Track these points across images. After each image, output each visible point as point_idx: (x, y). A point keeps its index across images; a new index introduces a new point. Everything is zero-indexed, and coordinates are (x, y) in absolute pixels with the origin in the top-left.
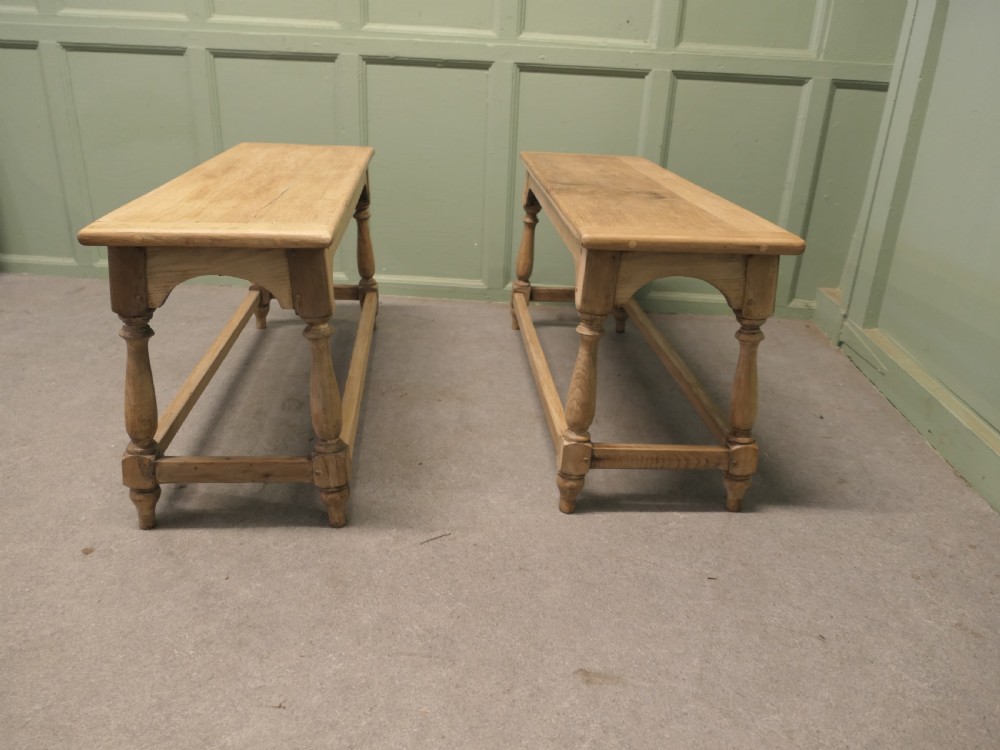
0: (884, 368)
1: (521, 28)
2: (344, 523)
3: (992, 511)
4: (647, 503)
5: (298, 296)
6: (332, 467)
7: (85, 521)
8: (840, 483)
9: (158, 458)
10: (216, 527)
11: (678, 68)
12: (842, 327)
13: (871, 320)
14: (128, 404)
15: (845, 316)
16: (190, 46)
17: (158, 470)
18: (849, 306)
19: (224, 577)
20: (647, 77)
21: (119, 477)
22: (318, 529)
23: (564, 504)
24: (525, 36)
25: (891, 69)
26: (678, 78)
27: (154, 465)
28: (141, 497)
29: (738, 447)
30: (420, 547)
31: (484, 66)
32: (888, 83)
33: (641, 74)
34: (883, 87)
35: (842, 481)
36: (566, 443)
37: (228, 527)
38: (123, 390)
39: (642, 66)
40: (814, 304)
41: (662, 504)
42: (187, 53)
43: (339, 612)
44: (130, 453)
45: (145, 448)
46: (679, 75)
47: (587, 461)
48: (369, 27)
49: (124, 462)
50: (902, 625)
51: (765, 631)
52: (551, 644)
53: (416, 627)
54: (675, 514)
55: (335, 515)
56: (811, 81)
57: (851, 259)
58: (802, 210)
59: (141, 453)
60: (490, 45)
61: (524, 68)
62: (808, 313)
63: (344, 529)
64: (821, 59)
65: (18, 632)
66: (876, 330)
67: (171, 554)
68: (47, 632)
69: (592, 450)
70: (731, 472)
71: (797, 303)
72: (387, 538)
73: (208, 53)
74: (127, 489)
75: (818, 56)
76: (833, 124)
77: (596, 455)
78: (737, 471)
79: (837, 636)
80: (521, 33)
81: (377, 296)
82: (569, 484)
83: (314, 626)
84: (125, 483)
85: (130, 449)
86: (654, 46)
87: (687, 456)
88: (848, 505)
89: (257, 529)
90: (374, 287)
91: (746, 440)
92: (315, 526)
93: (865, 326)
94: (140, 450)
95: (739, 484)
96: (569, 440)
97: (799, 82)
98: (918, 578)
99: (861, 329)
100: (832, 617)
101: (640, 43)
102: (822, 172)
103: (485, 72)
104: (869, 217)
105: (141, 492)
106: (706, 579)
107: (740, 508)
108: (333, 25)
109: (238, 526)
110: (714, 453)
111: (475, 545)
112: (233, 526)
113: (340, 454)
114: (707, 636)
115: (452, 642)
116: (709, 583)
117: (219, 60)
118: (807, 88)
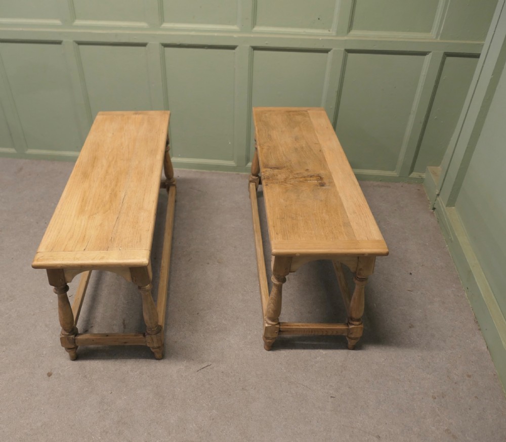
0: (453, 239)
1: (254, 24)
2: (162, 357)
3: (486, 350)
4: (308, 343)
5: (134, 278)
6: (155, 340)
7: (46, 354)
8: (410, 327)
9: (75, 336)
10: (104, 359)
11: (349, 47)
12: (436, 200)
13: (451, 202)
14: (60, 317)
15: (438, 195)
16: (64, 40)
17: (76, 341)
18: (441, 190)
19: (110, 392)
20: (329, 52)
21: (60, 344)
22: (150, 360)
23: (266, 346)
24: (256, 29)
25: (482, 45)
26: (348, 53)
27: (75, 339)
28: (70, 350)
29: (353, 326)
30: (197, 373)
31: (233, 48)
32: (480, 54)
33: (326, 51)
34: (477, 56)
35: (411, 326)
36: (267, 325)
37: (109, 359)
38: (58, 311)
39: (326, 47)
40: (424, 176)
41: (315, 343)
42: (63, 43)
43: (161, 415)
44: (63, 335)
45: (70, 332)
46: (349, 51)
47: (276, 333)
48: (165, 25)
49: (61, 339)
50: (419, 430)
51: (352, 432)
52: (253, 437)
53: (194, 425)
54: (321, 351)
55: (157, 355)
56: (431, 54)
57: (449, 151)
58: (421, 126)
59: (68, 335)
60: (235, 36)
61: (255, 48)
62: (421, 181)
63: (162, 361)
64: (438, 40)
65: (28, 424)
66: (453, 208)
67: (85, 376)
68: (39, 424)
69: (280, 328)
70: (349, 336)
71: (414, 175)
72: (182, 367)
73: (75, 43)
74: (64, 348)
75: (437, 37)
76: (443, 77)
77: (281, 330)
78: (352, 336)
79: (386, 435)
80: (254, 27)
81: (176, 187)
82: (268, 341)
83: (150, 424)
84: (62, 346)
85: (63, 333)
86: (334, 33)
87: (327, 330)
88: (411, 345)
89: (122, 360)
90: (174, 183)
91: (357, 323)
92: (149, 358)
93: (447, 206)
94: (67, 334)
95: (353, 341)
96: (268, 324)
97: (424, 54)
98: (435, 398)
99: (445, 207)
100: (386, 424)
101: (326, 32)
102: (434, 104)
103: (233, 51)
104: (465, 118)
105: (69, 349)
106: (330, 398)
107: (355, 348)
108: (144, 24)
109: (114, 359)
110: (341, 329)
111: (223, 372)
112: (112, 359)
113: (158, 334)
114: (325, 434)
115: (210, 435)
116: (330, 400)
117: (81, 47)
118: (428, 58)
